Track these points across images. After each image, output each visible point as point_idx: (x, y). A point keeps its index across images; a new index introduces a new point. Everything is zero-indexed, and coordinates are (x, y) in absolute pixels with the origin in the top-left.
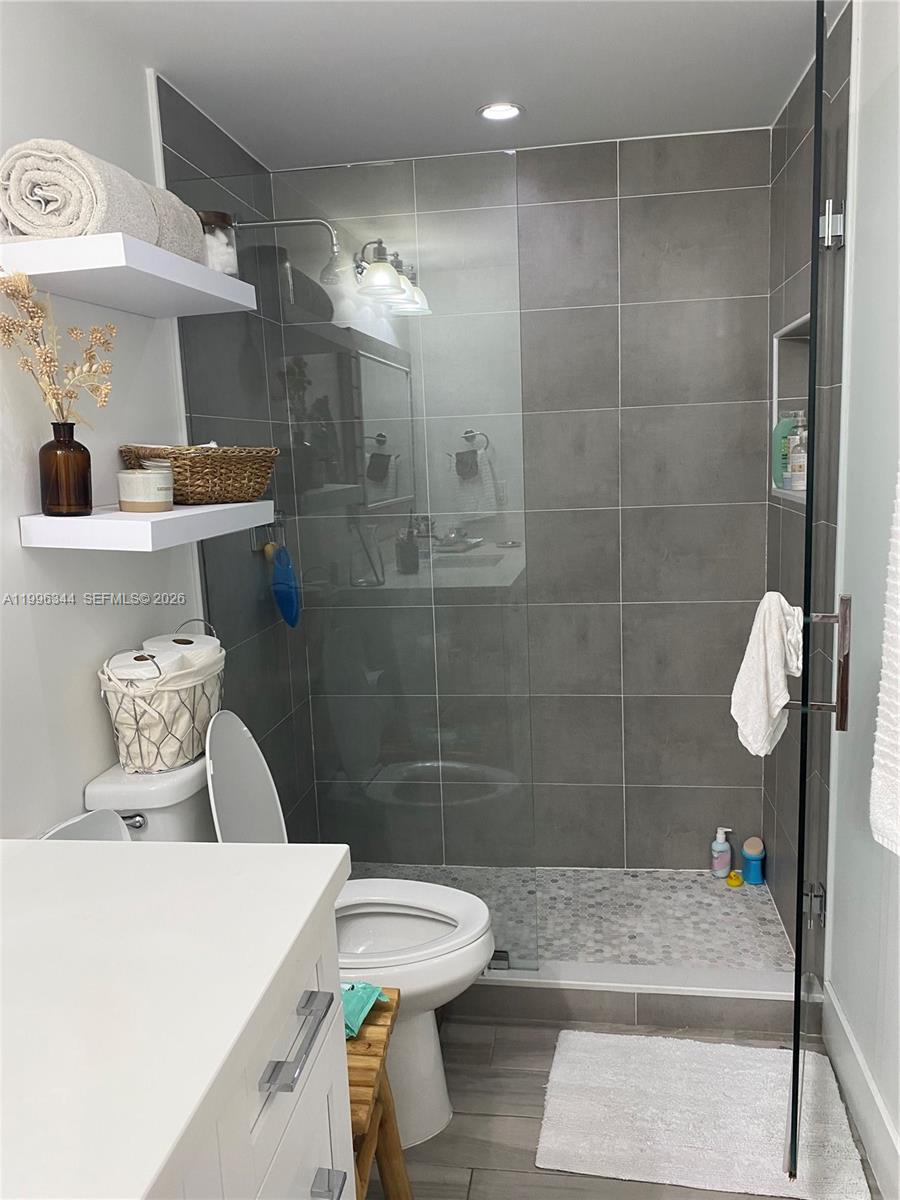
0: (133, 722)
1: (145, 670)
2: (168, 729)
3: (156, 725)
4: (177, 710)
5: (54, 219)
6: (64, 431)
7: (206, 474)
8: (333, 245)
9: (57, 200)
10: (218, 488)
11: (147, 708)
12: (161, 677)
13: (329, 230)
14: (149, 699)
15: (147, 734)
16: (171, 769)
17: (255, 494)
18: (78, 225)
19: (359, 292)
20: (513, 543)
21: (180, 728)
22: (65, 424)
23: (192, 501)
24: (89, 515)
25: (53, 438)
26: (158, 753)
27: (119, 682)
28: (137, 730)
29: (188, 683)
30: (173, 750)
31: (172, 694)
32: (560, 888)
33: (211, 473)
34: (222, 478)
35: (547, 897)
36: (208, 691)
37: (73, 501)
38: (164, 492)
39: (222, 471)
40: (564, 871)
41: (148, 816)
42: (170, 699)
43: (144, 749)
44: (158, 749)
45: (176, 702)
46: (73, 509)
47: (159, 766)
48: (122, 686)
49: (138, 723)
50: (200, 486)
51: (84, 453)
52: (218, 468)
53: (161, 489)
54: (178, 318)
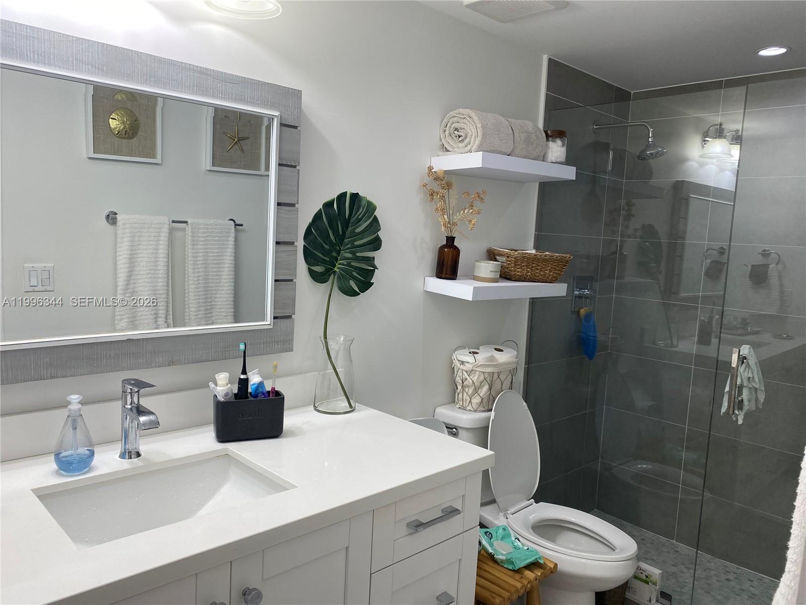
0: (461, 383)
1: (470, 359)
2: (476, 390)
3: (472, 386)
4: (482, 382)
5: (461, 145)
6: (451, 240)
7: (524, 266)
8: (649, 137)
9: (462, 136)
10: (529, 274)
11: (467, 377)
12: (476, 363)
13: (648, 128)
14: (470, 372)
15: (467, 390)
16: (475, 411)
17: (554, 279)
18: (469, 147)
19: (700, 156)
20: (788, 336)
21: (482, 391)
22: (451, 237)
23: (514, 279)
24: (455, 279)
25: (445, 243)
26: (470, 401)
27: (457, 361)
28: (462, 387)
29: (489, 370)
30: (478, 401)
31: (481, 373)
32: (752, 586)
33: (526, 266)
34: (533, 268)
35: (738, 587)
36: (502, 377)
37: (448, 272)
38: (494, 273)
39: (533, 265)
40: (763, 577)
41: (460, 431)
42: (479, 376)
43: (464, 397)
44: (471, 399)
45: (482, 378)
46: (448, 276)
47: (469, 408)
48: (458, 364)
49: (463, 383)
50: (519, 272)
51: (457, 251)
52: (531, 263)
53: (493, 271)
54: (540, 183)
